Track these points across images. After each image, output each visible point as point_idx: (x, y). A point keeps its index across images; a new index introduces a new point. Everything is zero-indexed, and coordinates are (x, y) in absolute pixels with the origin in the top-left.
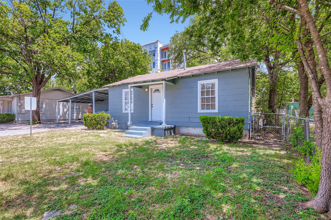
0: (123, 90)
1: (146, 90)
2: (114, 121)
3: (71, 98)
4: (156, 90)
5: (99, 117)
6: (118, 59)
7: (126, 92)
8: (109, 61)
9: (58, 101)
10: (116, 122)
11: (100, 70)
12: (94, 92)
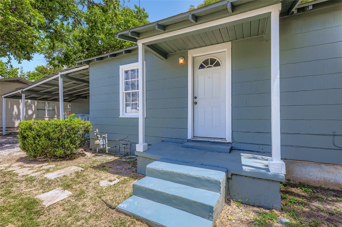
0: (121, 67)
1: (181, 61)
2: (99, 136)
3: (24, 90)
4: (206, 62)
5: (59, 128)
6: (110, 30)
7: (126, 72)
8: (96, 34)
9: (5, 97)
10: (104, 138)
11: (83, 52)
12: (62, 76)
